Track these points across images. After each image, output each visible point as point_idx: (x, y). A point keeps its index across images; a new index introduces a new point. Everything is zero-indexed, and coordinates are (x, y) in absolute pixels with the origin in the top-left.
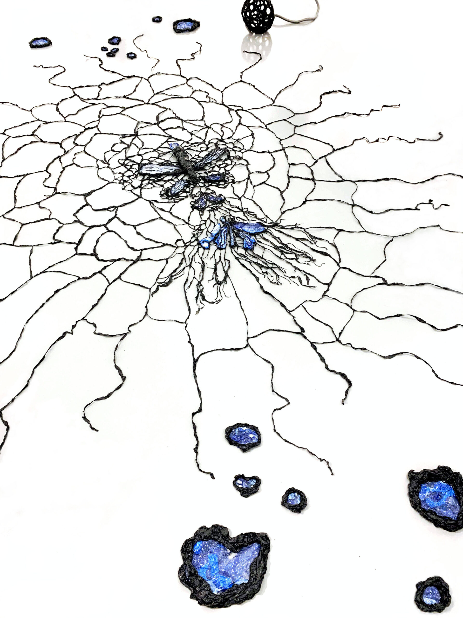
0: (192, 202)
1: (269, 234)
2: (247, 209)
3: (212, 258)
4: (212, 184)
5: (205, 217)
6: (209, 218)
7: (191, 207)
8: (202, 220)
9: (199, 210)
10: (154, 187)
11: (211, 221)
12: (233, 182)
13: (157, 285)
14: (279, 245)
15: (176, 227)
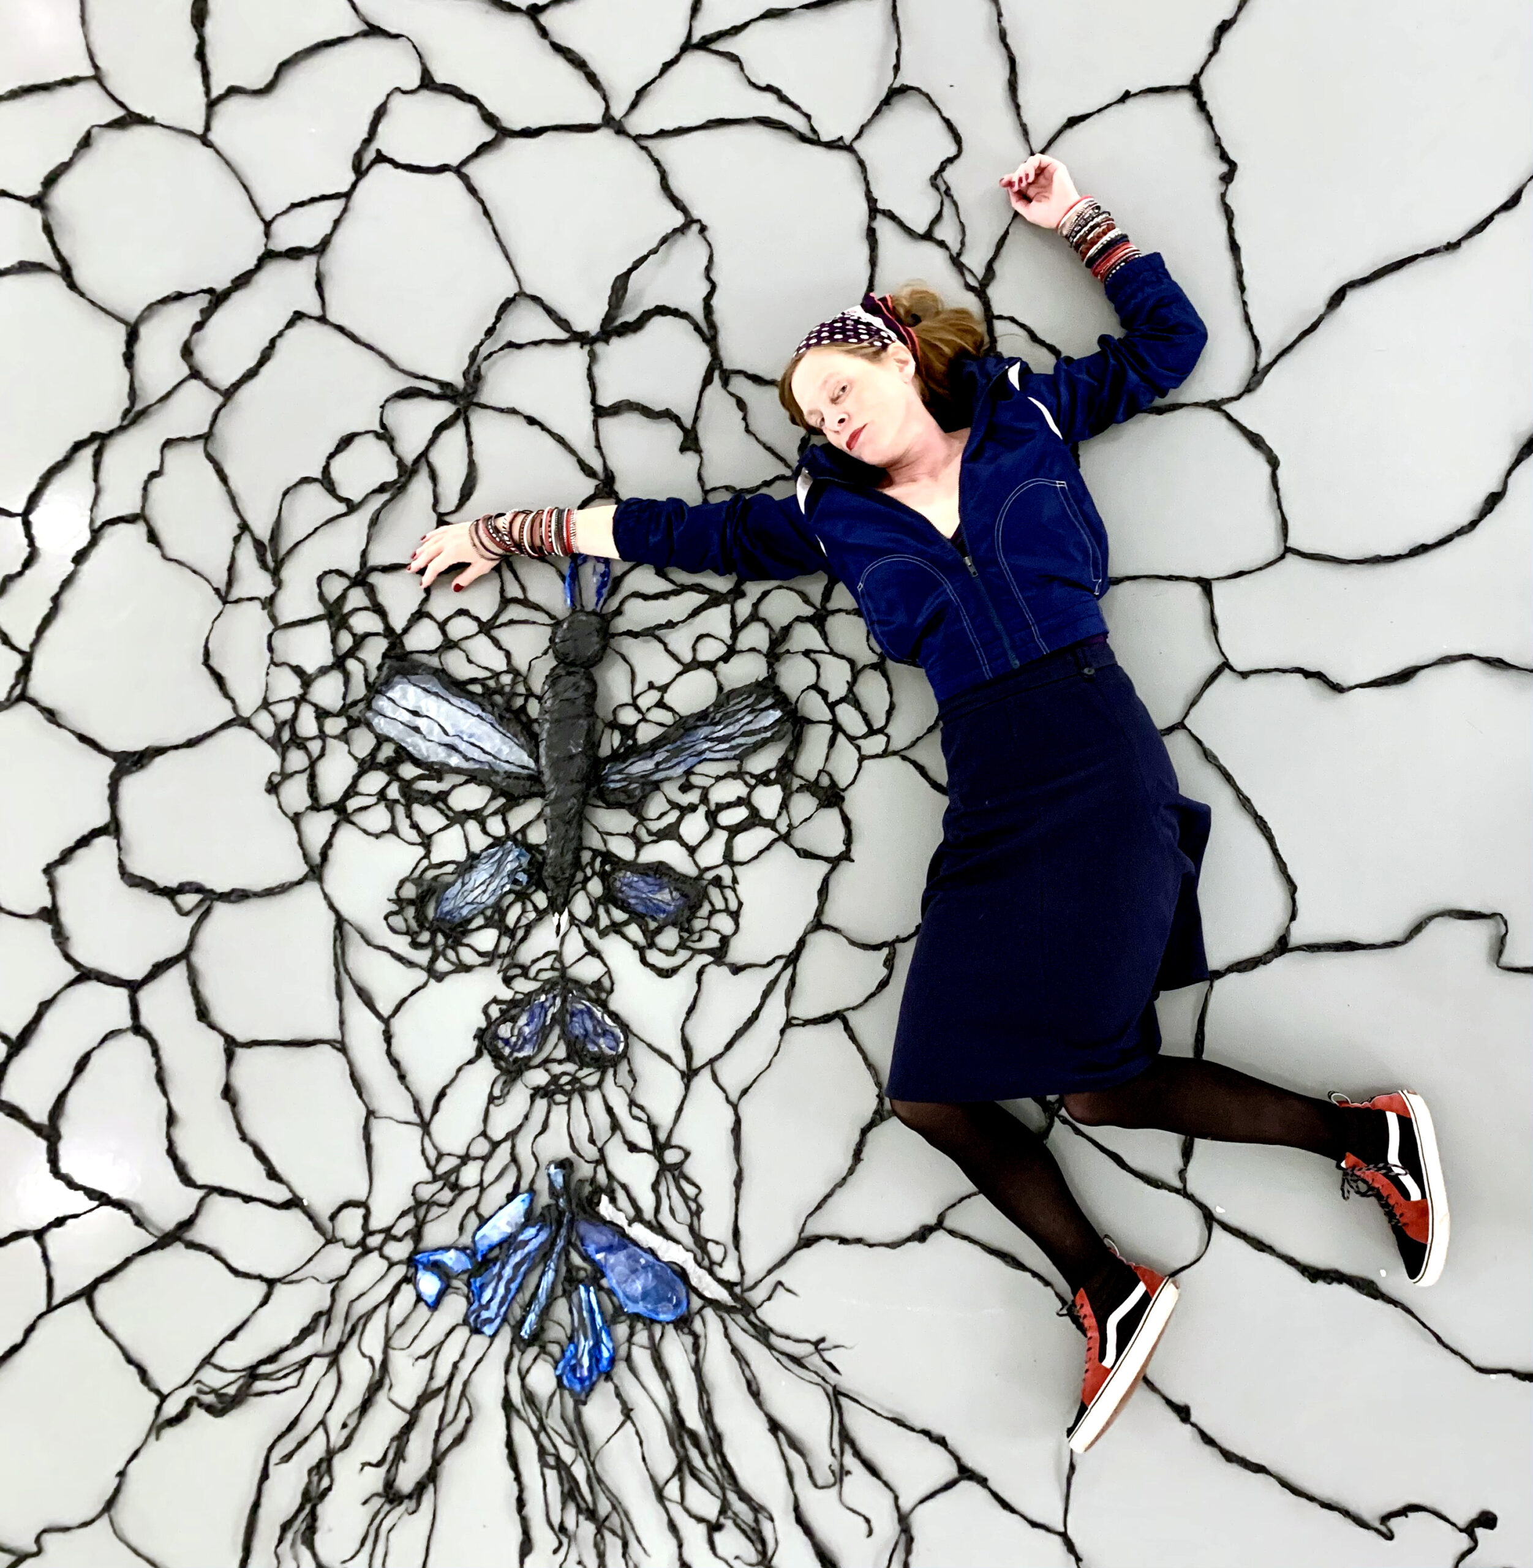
0: (495, 1001)
1: (689, 1340)
2: (687, 1154)
3: (425, 1357)
4: (626, 923)
5: (502, 1122)
6: (512, 1135)
7: (480, 1035)
8: (484, 1134)
9: (498, 1067)
10: (393, 830)
11: (514, 1159)
12: (719, 954)
13: (191, 1391)
14: (694, 1421)
15: (375, 1124)
